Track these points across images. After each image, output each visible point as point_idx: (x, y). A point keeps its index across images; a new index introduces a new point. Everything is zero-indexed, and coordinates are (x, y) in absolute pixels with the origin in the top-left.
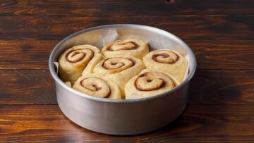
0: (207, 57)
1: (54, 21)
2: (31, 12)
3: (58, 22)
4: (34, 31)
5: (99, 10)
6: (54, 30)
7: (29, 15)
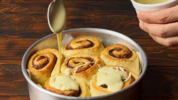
0: (169, 55)
1: (35, 20)
2: (13, 11)
3: (38, 21)
4: (17, 28)
5: (75, 9)
6: (34, 28)
7: (12, 13)
